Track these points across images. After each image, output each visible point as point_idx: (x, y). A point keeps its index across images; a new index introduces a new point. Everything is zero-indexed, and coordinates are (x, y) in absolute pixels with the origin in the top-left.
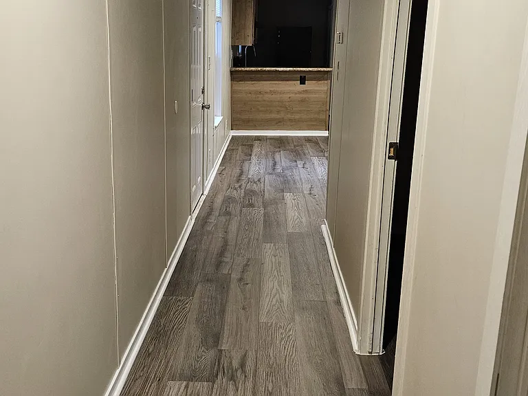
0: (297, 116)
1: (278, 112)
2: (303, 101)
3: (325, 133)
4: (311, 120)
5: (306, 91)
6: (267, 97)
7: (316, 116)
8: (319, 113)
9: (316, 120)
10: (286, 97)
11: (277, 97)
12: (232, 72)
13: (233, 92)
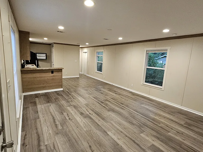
0: (51, 85)
1: (43, 84)
2: (53, 79)
3: (62, 89)
4: (56, 85)
5: (54, 76)
6: (38, 79)
7: (58, 84)
8: (59, 83)
9: (58, 85)
10: (46, 78)
11: (43, 79)
12: (21, 71)
13: (22, 78)
